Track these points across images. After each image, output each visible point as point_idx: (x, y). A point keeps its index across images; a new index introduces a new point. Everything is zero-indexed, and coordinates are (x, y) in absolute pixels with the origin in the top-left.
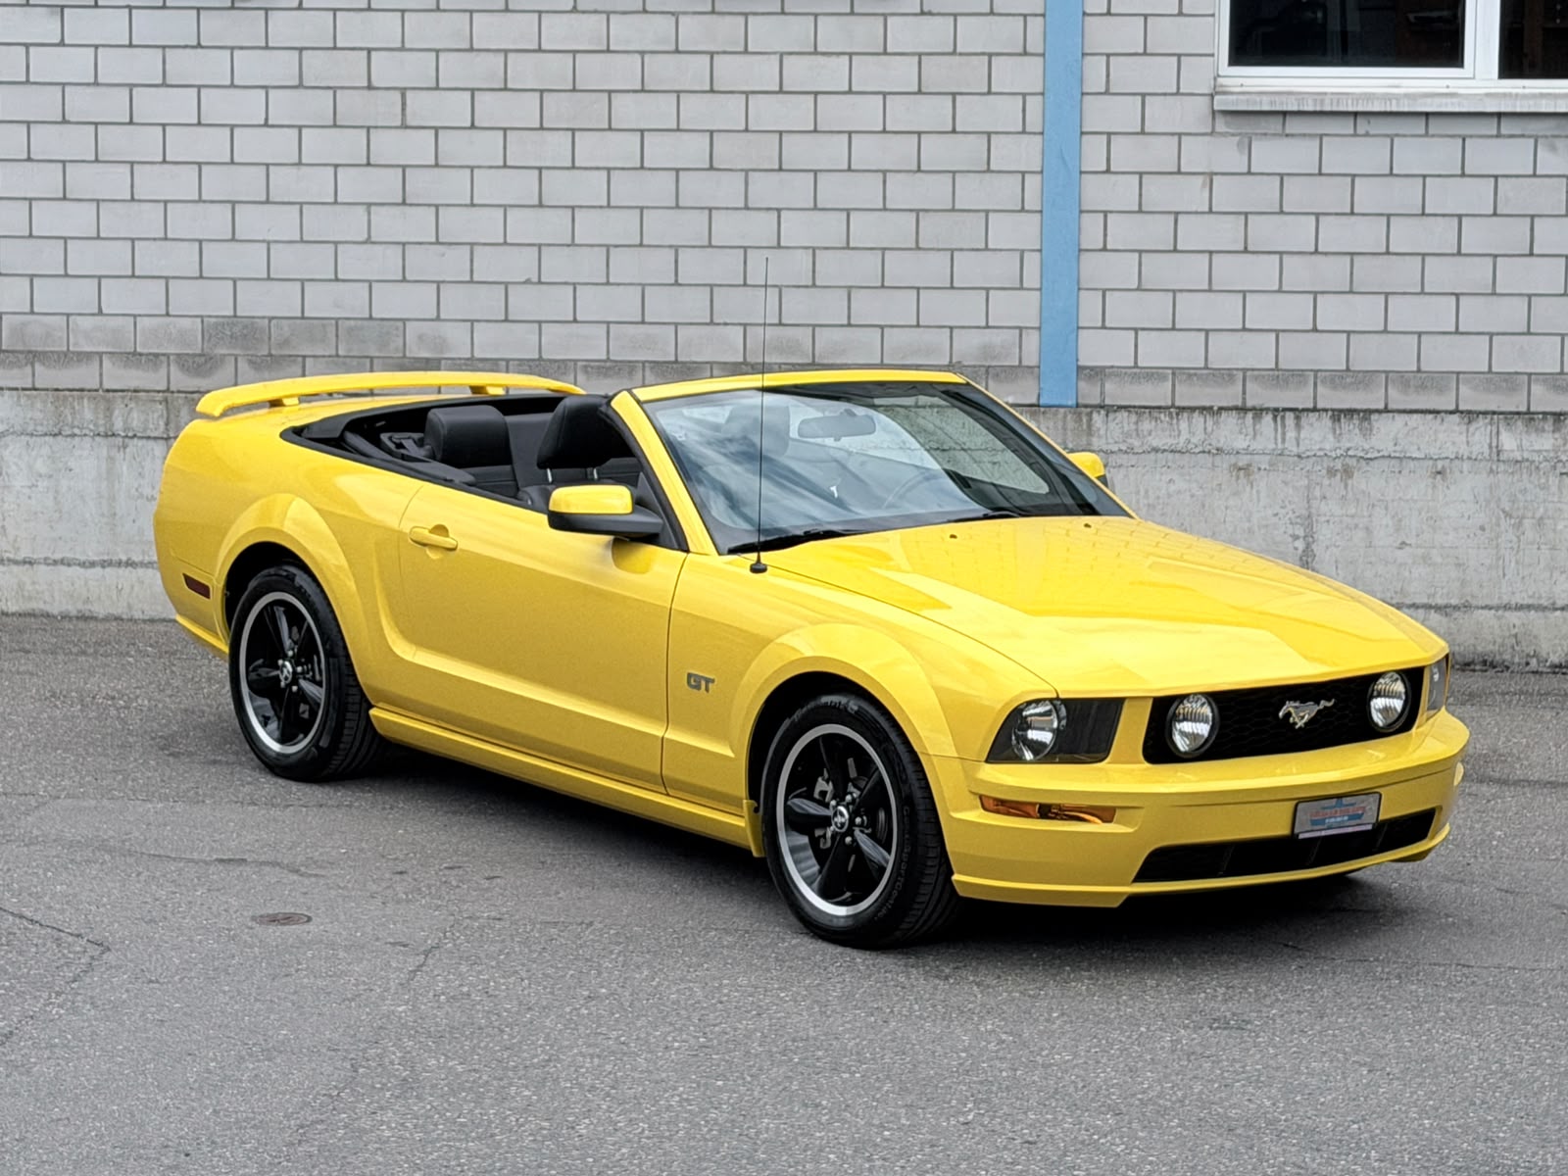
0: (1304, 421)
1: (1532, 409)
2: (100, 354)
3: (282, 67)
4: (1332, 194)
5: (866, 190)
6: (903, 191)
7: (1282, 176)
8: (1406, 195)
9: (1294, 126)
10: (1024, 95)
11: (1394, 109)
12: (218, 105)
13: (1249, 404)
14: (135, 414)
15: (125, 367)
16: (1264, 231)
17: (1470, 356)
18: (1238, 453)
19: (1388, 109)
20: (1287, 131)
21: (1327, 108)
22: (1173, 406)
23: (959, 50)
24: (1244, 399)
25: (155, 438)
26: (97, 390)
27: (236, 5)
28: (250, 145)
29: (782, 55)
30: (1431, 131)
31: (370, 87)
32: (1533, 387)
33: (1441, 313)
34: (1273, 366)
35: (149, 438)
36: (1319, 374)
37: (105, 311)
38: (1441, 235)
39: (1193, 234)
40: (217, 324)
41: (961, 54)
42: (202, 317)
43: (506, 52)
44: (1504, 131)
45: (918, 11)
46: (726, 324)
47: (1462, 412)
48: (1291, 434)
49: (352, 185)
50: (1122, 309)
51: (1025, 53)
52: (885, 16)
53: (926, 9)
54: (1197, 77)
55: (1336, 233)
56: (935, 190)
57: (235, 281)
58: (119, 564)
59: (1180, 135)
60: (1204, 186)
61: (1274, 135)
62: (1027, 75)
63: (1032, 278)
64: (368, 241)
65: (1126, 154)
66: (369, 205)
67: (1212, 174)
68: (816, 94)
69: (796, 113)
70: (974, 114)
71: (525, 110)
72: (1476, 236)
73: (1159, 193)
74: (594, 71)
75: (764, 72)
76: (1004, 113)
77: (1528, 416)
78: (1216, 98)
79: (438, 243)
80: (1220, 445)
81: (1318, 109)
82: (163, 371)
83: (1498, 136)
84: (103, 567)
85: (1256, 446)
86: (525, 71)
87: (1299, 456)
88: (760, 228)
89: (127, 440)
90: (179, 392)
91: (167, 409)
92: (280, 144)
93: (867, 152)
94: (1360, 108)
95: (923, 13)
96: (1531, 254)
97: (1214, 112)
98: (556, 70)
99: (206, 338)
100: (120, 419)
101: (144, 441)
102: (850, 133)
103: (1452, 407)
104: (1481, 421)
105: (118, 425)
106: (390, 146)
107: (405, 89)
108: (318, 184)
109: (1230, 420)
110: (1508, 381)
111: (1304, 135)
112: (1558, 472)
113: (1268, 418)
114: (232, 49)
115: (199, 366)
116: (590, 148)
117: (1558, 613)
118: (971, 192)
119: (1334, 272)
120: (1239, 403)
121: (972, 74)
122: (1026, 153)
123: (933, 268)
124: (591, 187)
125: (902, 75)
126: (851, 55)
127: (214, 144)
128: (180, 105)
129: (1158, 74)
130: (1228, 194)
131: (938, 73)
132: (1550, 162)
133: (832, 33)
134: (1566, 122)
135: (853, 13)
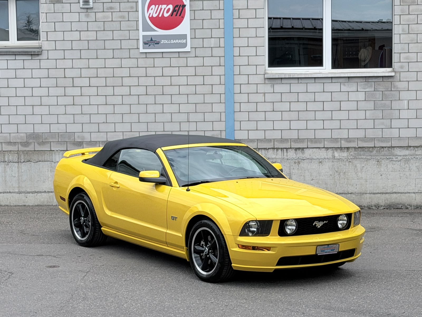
0: (288, 151)
1: (342, 147)
2: (2, 142)
3: (44, 73)
4: (293, 97)
5: (183, 99)
6: (192, 99)
7: (281, 93)
8: (311, 97)
9: (284, 81)
10: (220, 75)
11: (307, 77)
12: (29, 83)
13: (275, 147)
14: (10, 157)
15: (8, 145)
16: (278, 106)
17: (327, 134)
18: (273, 159)
19: (306, 77)
20: (282, 82)
21: (291, 77)
22: (257, 148)
23: (204, 65)
24: (274, 146)
25: (16, 162)
26: (1, 151)
27: (33, 59)
28: (37, 92)
29: (163, 67)
30: (316, 82)
31: (65, 77)
32: (342, 141)
33: (319, 125)
34: (281, 138)
35: (14, 162)
36: (292, 140)
37: (3, 132)
38: (319, 106)
39: (261, 107)
40: (30, 135)
41: (205, 66)
42: (26, 133)
43: (97, 68)
44: (333, 81)
45: (195, 56)
46: (151, 131)
47: (325, 148)
48: (285, 154)
49: (62, 101)
50: (245, 125)
51: (220, 66)
52: (187, 58)
53: (196, 56)
54: (261, 70)
55: (295, 106)
56: (199, 99)
57: (34, 124)
58: (7, 192)
59: (257, 84)
60: (263, 95)
61: (279, 83)
62: (221, 70)
63: (223, 119)
64: (65, 114)
65: (245, 89)
66: (65, 105)
67: (265, 93)
68: (171, 76)
69: (167, 81)
70: (208, 80)
71: (102, 82)
73: (253, 98)
74: (118, 72)
75: (158, 72)
76: (216, 80)
77: (341, 148)
78: (265, 75)
79: (82, 114)
80: (269, 157)
81: (289, 77)
82: (17, 146)
83: (332, 82)
84: (3, 193)
85: (277, 157)
86: (102, 72)
87: (287, 159)
88: (158, 108)
89: (9, 163)
90: (21, 151)
91: (18, 155)
92: (44, 92)
93: (184, 90)
94: (299, 77)
95: (196, 57)
96: (340, 110)
97: (265, 79)
98: (109, 72)
99: (27, 138)
100: (7, 158)
101: (13, 163)
102: (179, 85)
103: (323, 147)
104: (330, 150)
105: (6, 159)
106: (70, 91)
107: (73, 77)
108: (53, 101)
109: (271, 151)
110: (336, 140)
111: (286, 83)
112: (348, 161)
113: (280, 150)
114: (32, 69)
115: (25, 145)
116: (118, 91)
117: (349, 195)
118: (208, 99)
119: (294, 115)
120: (273, 147)
121: (207, 71)
122: (221, 89)
123: (199, 117)
124: (118, 100)
125: (191, 71)
126: (179, 67)
127: (27, 92)
128: (20, 83)
129: (252, 70)
130: (269, 98)
131: (200, 71)
132: (344, 88)
133: (174, 62)
134: (347, 79)
135: (179, 57)
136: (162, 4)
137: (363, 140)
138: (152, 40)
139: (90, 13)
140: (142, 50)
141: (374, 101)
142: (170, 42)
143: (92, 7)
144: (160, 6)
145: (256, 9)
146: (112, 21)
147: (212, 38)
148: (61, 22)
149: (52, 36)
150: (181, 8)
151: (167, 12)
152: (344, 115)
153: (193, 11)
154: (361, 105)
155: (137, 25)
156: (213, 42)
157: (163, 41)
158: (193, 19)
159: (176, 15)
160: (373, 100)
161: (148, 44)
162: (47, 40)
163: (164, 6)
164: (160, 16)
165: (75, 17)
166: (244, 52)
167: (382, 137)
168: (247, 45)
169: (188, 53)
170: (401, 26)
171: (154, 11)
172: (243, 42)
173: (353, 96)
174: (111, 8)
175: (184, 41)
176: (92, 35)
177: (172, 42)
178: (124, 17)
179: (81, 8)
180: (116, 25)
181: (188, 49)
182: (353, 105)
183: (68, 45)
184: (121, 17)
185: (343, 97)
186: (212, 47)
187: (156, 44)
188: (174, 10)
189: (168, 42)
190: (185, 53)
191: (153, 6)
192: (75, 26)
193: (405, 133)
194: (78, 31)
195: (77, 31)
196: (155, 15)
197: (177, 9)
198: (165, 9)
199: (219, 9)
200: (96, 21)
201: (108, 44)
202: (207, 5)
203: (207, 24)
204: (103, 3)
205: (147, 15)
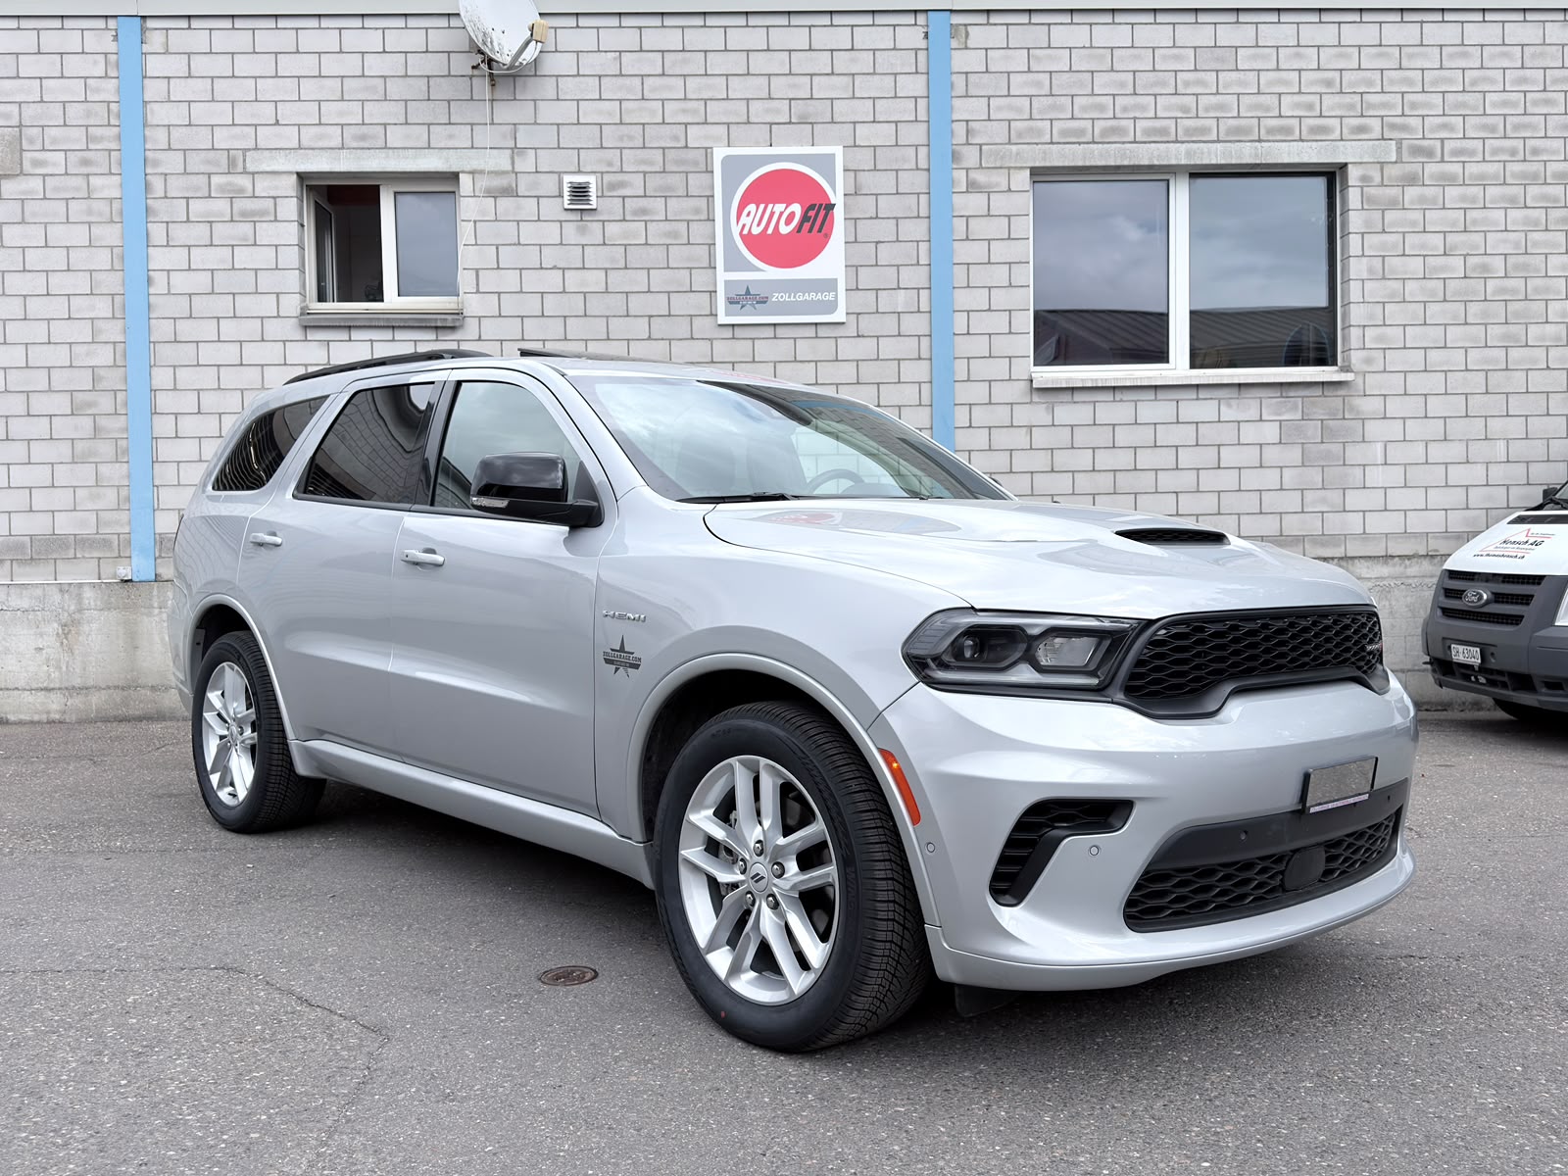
4: (1102, 437)
7: (1072, 426)
8: (1144, 435)
9: (1078, 397)
10: (920, 383)
11: (1139, 384)
16: (1063, 459)
19: (1135, 384)
20: (1075, 400)
21: (1100, 385)
23: (881, 357)
27: (439, 338)
29: (775, 363)
30: (1158, 398)
38: (1165, 458)
39: (1022, 462)
41: (882, 360)
44: (1200, 396)
45: (856, 335)
51: (920, 358)
52: (836, 338)
53: (860, 334)
54: (1021, 370)
55: (1105, 460)
59: (1011, 404)
60: (1027, 432)
61: (1067, 402)
62: (919, 371)
65: (980, 416)
67: (1031, 427)
70: (890, 395)
72: (1187, 458)
73: (1002, 439)
76: (909, 394)
78: (1032, 382)
81: (1094, 385)
83: (1197, 399)
94: (1117, 384)
95: (858, 336)
96: (1219, 468)
97: (1032, 390)
111: (1085, 402)
119: (1104, 482)
121: (888, 372)
122: (923, 417)
125: (847, 372)
126: (816, 362)
129: (999, 368)
130: (1041, 438)
131: (869, 372)
132: (1228, 413)
133: (804, 349)
134: (1236, 390)
135: (817, 337)
136: (775, 202)
137: (1276, 541)
138: (748, 292)
139: (588, 223)
140: (723, 319)
141: (1303, 443)
142: (794, 297)
143: (594, 207)
144: (770, 206)
145: (1009, 216)
146: (646, 244)
147: (899, 288)
148: (514, 244)
149: (489, 281)
150: (822, 213)
151: (788, 222)
152: (1227, 480)
153: (852, 220)
154: (1272, 455)
155: (711, 256)
156: (901, 300)
157: (777, 295)
158: (852, 242)
159: (810, 231)
160: (1300, 441)
161: (738, 303)
162: (478, 292)
163: (779, 207)
164: (770, 231)
165: (551, 233)
166: (981, 324)
167: (1323, 535)
168: (987, 307)
169: (842, 327)
170: (1365, 260)
171: (753, 220)
172: (977, 299)
173: (1249, 433)
174: (644, 211)
175: (830, 297)
176: (594, 280)
177: (800, 297)
178: (675, 235)
179: (566, 210)
180: (656, 255)
181: (839, 316)
182: (1250, 456)
183: (532, 305)
184: (668, 234)
185: (1227, 434)
186: (899, 313)
187: (758, 302)
188: (805, 218)
189: (789, 297)
190: (832, 327)
191: (752, 207)
192: (550, 257)
193: (1378, 524)
194: (560, 269)
195: (555, 268)
196: (756, 231)
197: (812, 213)
198: (781, 214)
199: (918, 217)
200: (604, 244)
201: (637, 304)
202: (887, 206)
203: (886, 254)
204: (624, 197)
205: (736, 230)
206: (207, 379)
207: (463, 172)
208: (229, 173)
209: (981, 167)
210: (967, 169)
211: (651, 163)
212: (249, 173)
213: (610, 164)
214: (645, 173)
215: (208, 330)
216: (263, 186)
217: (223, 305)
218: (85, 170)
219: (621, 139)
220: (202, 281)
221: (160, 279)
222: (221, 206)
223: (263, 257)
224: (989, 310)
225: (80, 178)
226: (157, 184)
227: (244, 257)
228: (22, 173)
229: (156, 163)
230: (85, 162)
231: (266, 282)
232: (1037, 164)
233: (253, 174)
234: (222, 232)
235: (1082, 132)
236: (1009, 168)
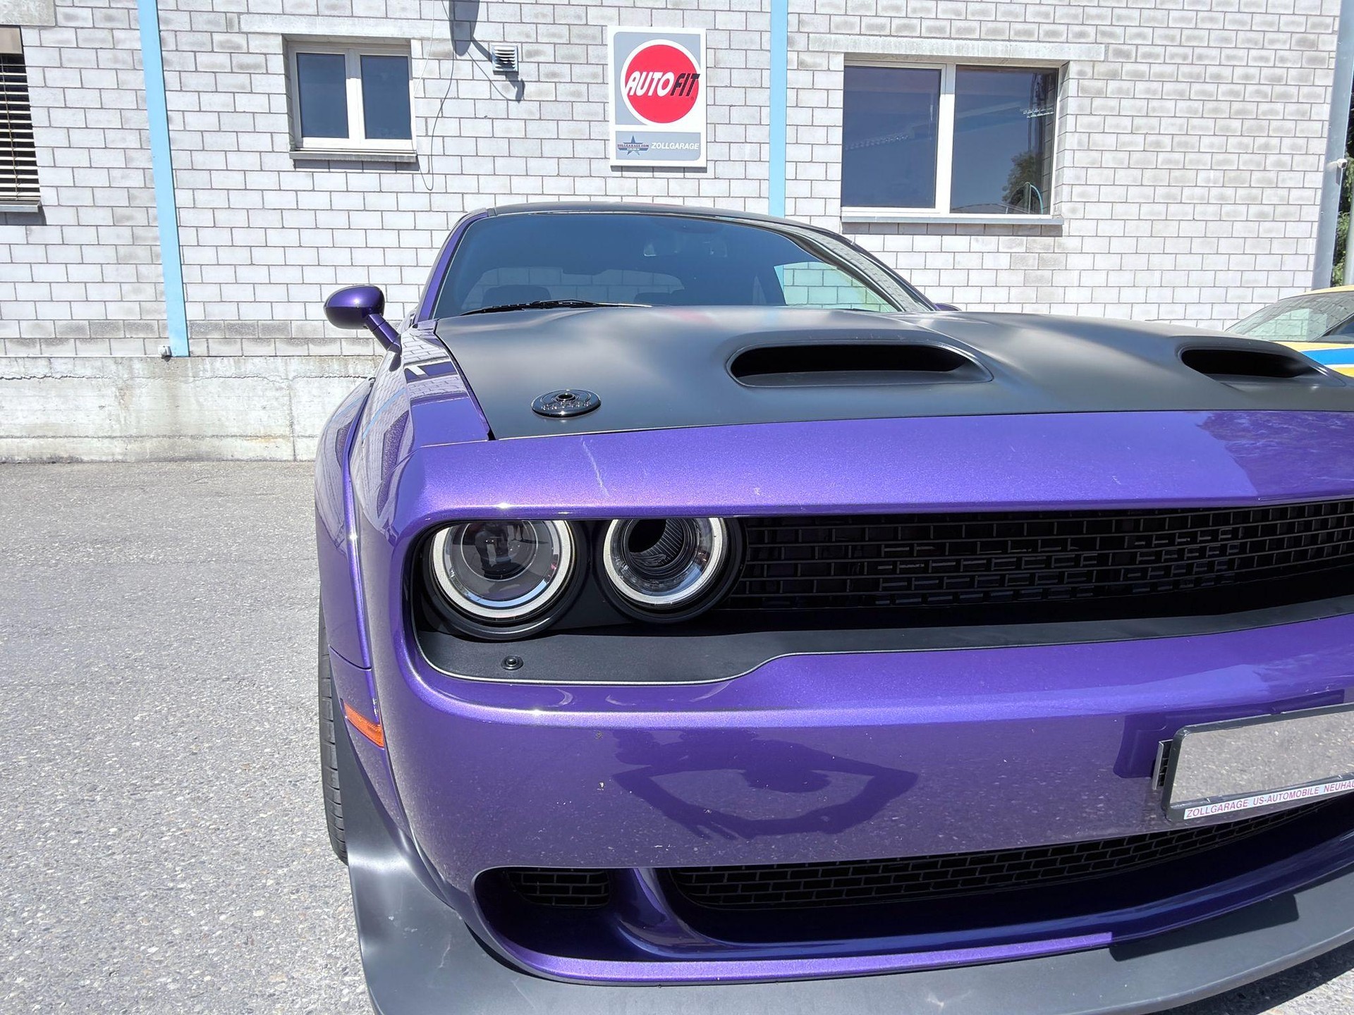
2: (340, 339)
3: (421, 202)
9: (873, 230)
11: (916, 222)
12: (393, 220)
14: (359, 366)
15: (353, 344)
19: (914, 222)
20: (871, 232)
21: (889, 222)
23: (732, 195)
26: (340, 355)
27: (398, 172)
28: (408, 239)
29: (653, 197)
30: (929, 232)
31: (464, 211)
41: (733, 197)
43: (527, 195)
44: (956, 231)
45: (713, 177)
51: (760, 197)
52: (699, 179)
53: (717, 176)
54: (833, 208)
57: (403, 303)
61: (865, 234)
62: (761, 206)
78: (843, 218)
81: (885, 222)
82: (371, 346)
83: (956, 235)
89: (355, 378)
91: (374, 363)
92: (422, 239)
94: (900, 222)
95: (715, 178)
96: (968, 285)
97: (840, 224)
100: (352, 368)
101: (364, 378)
105: (351, 372)
111: (877, 234)
114: (397, 193)
126: (684, 197)
127: (389, 239)
128: (373, 220)
129: (817, 207)
132: (976, 246)
133: (675, 187)
134: (982, 229)
135: (684, 178)
138: (633, 141)
139: (512, 83)
140: (614, 162)
141: (1025, 270)
142: (668, 146)
143: (516, 70)
144: (651, 74)
145: (827, 90)
146: (556, 101)
147: (746, 142)
148: (455, 98)
150: (690, 80)
151: (664, 87)
153: (712, 87)
154: (1004, 277)
155: (605, 111)
156: (747, 151)
157: (655, 144)
158: (712, 105)
159: (681, 95)
160: (1023, 268)
161: (626, 149)
162: (427, 136)
163: (657, 75)
165: (482, 90)
166: (805, 171)
168: (810, 160)
169: (703, 170)
170: (1077, 135)
171: (638, 83)
172: (803, 153)
173: (989, 261)
174: (554, 75)
175: (695, 147)
176: (516, 128)
177: (673, 146)
178: (579, 94)
179: (494, 72)
181: (701, 162)
182: (988, 277)
183: (468, 147)
184: (573, 94)
185: (974, 261)
186: (745, 161)
187: (641, 149)
188: (677, 84)
189: (664, 146)
190: (696, 170)
192: (483, 109)
194: (489, 118)
195: (486, 118)
196: (640, 93)
197: (682, 81)
198: (659, 80)
199: (762, 87)
200: (524, 100)
201: (548, 148)
202: (739, 78)
203: (737, 115)
204: (539, 63)
205: (624, 92)
206: (219, 199)
207: (414, 39)
208: (227, 32)
209: (808, 51)
210: (798, 52)
211: (560, 37)
212: (243, 33)
213: (528, 36)
214: (555, 44)
215: (217, 161)
216: (256, 44)
217: (228, 141)
218: (109, 25)
219: (536, 16)
220: (210, 121)
221: (176, 118)
222: (223, 59)
223: (259, 103)
224: (811, 162)
225: (106, 31)
226: (169, 38)
227: (243, 102)
228: (56, 26)
229: (168, 22)
230: (109, 18)
231: (262, 122)
232: (850, 51)
233: (247, 33)
234: (226, 81)
235: (882, 27)
236: (829, 52)
